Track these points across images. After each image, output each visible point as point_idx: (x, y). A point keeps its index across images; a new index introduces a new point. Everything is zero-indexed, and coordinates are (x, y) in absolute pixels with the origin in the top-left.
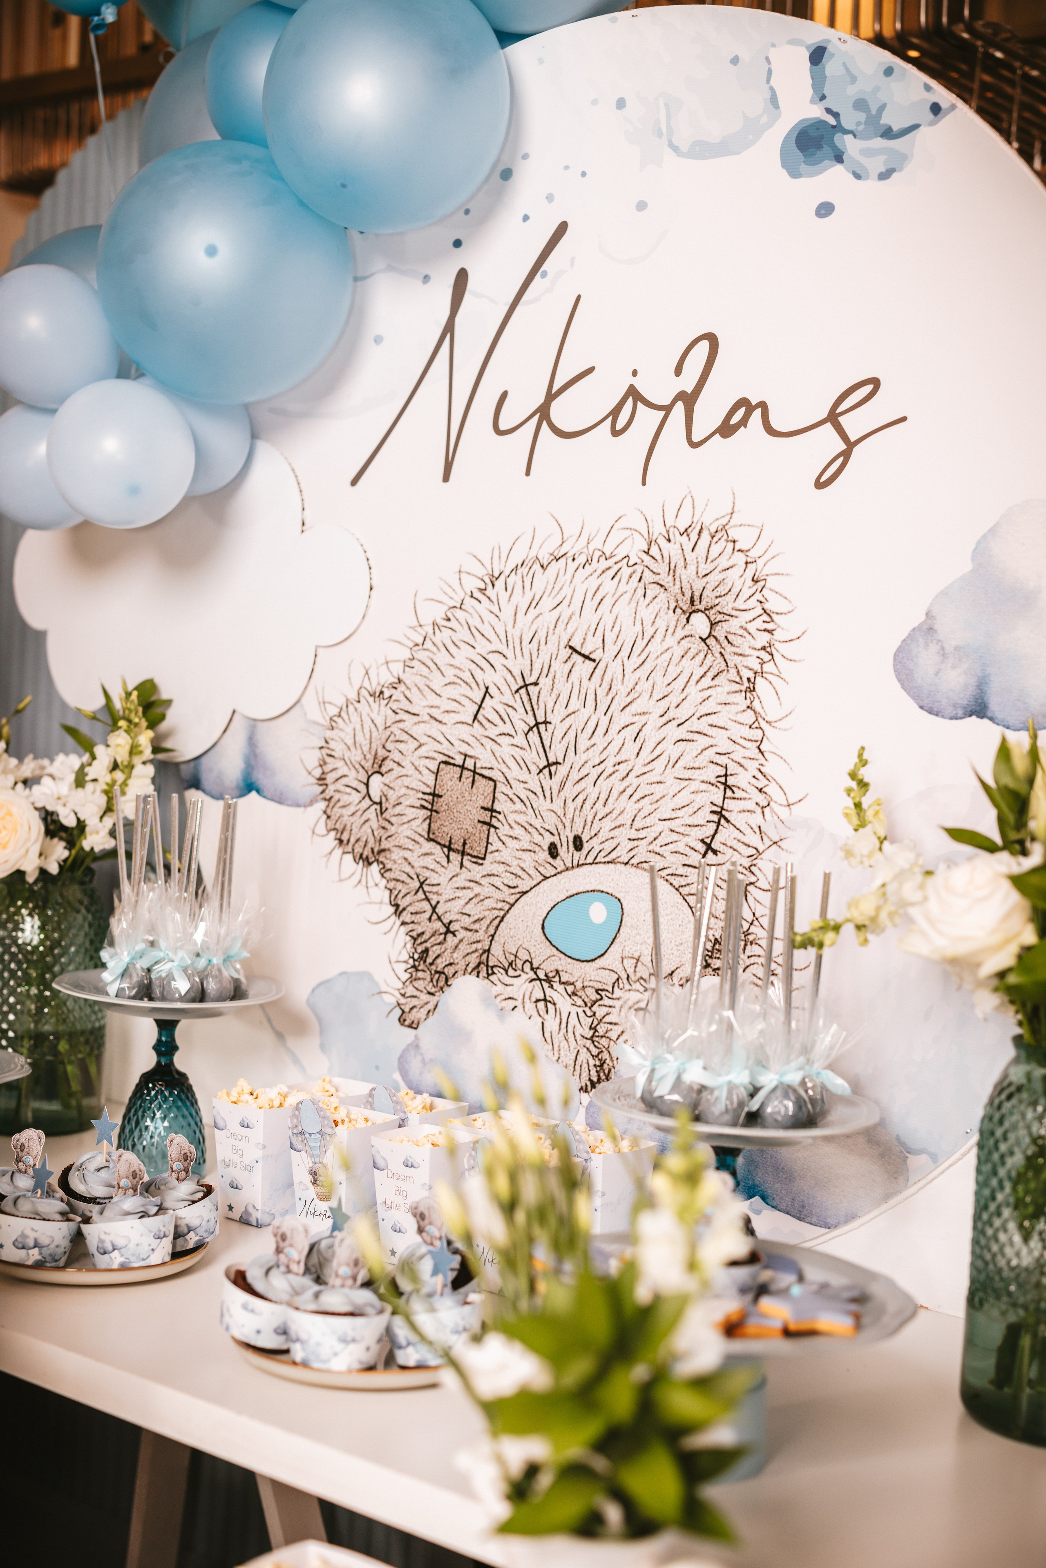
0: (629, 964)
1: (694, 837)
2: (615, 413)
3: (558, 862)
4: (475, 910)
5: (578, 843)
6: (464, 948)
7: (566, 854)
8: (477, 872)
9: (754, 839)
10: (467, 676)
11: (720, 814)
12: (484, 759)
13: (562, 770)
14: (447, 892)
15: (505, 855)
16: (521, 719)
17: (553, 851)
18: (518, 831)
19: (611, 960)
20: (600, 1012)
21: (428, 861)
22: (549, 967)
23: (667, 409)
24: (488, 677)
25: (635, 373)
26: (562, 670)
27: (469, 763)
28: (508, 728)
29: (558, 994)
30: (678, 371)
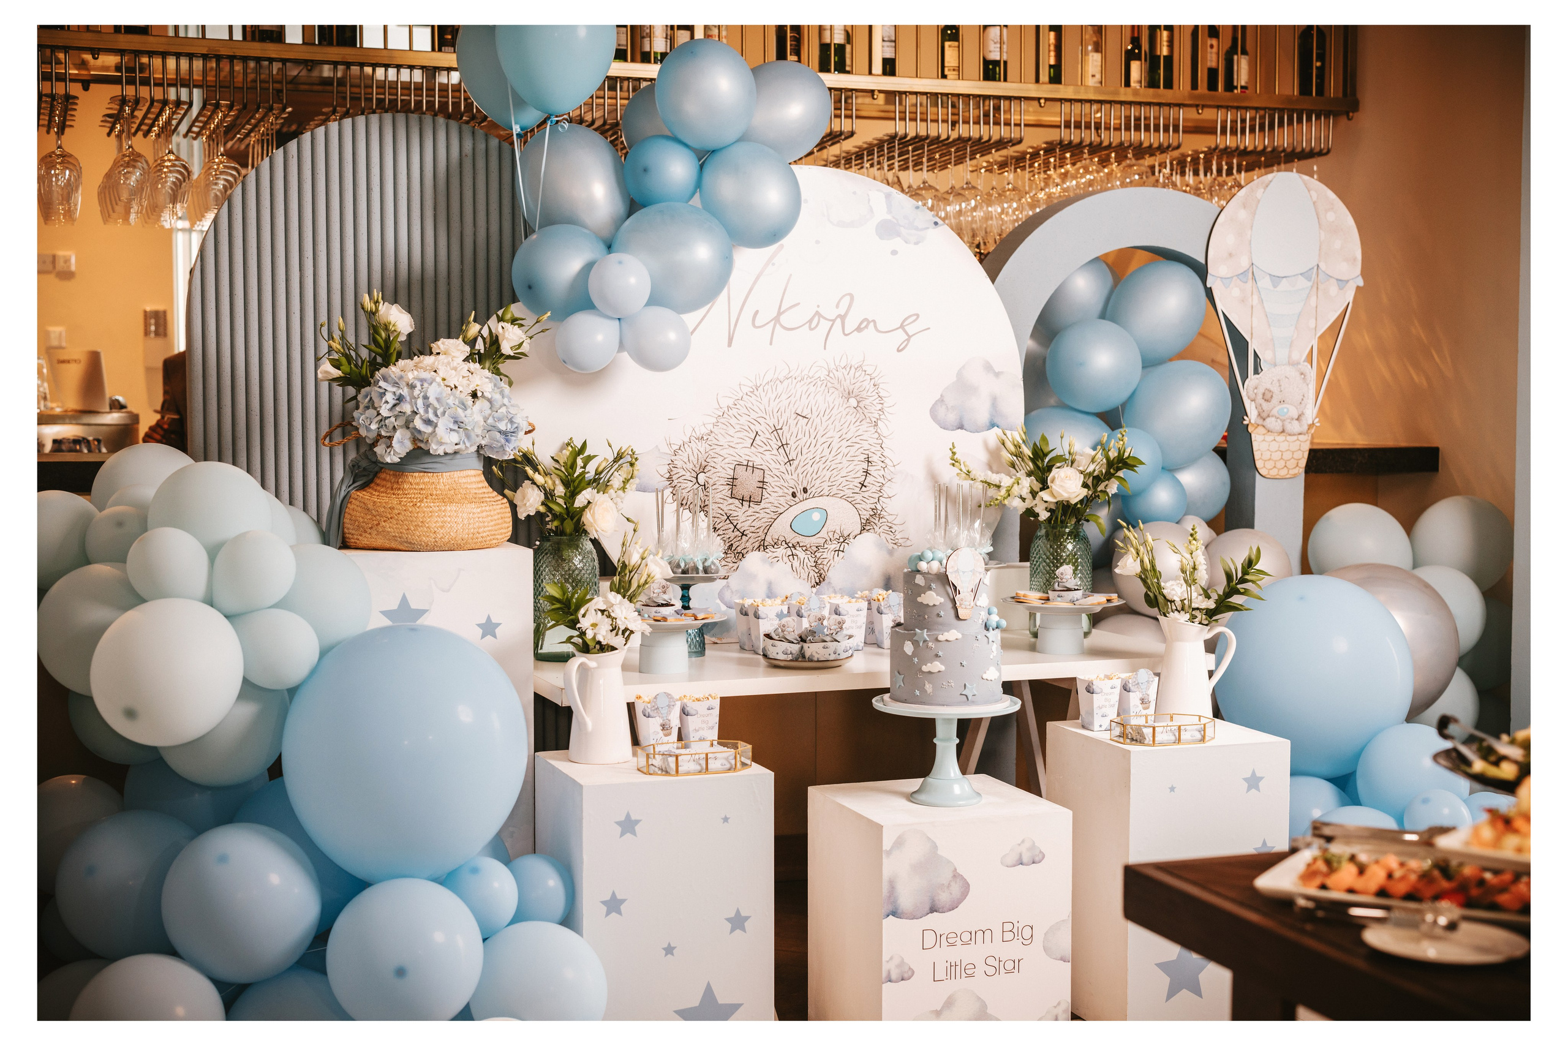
0: (831, 535)
1: (856, 482)
2: (810, 321)
3: (796, 499)
4: (757, 524)
5: (805, 490)
6: (751, 541)
7: (800, 495)
8: (757, 508)
9: (881, 480)
10: (747, 428)
11: (867, 472)
12: (757, 461)
13: (796, 463)
14: (742, 518)
15: (771, 499)
16: (775, 444)
17: (794, 495)
18: (777, 489)
19: (823, 534)
20: (818, 555)
21: (732, 507)
22: (794, 541)
23: (834, 321)
24: (758, 428)
25: (818, 306)
26: (792, 422)
27: (750, 464)
28: (769, 448)
29: (799, 552)
30: (837, 306)
